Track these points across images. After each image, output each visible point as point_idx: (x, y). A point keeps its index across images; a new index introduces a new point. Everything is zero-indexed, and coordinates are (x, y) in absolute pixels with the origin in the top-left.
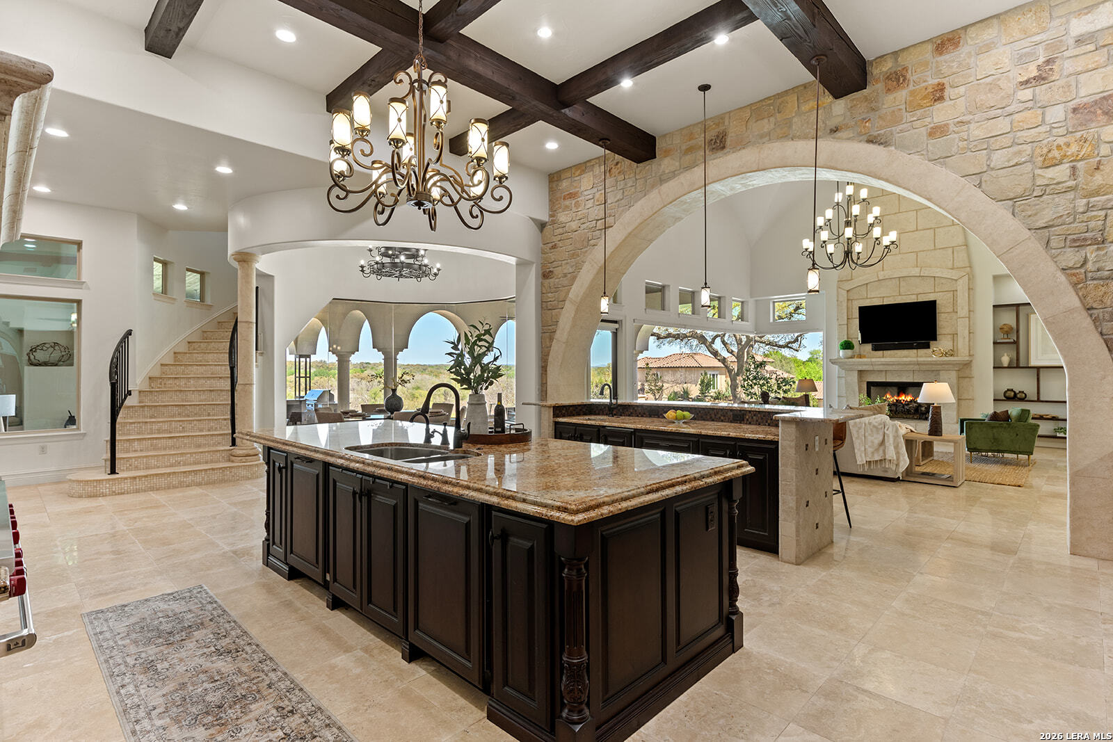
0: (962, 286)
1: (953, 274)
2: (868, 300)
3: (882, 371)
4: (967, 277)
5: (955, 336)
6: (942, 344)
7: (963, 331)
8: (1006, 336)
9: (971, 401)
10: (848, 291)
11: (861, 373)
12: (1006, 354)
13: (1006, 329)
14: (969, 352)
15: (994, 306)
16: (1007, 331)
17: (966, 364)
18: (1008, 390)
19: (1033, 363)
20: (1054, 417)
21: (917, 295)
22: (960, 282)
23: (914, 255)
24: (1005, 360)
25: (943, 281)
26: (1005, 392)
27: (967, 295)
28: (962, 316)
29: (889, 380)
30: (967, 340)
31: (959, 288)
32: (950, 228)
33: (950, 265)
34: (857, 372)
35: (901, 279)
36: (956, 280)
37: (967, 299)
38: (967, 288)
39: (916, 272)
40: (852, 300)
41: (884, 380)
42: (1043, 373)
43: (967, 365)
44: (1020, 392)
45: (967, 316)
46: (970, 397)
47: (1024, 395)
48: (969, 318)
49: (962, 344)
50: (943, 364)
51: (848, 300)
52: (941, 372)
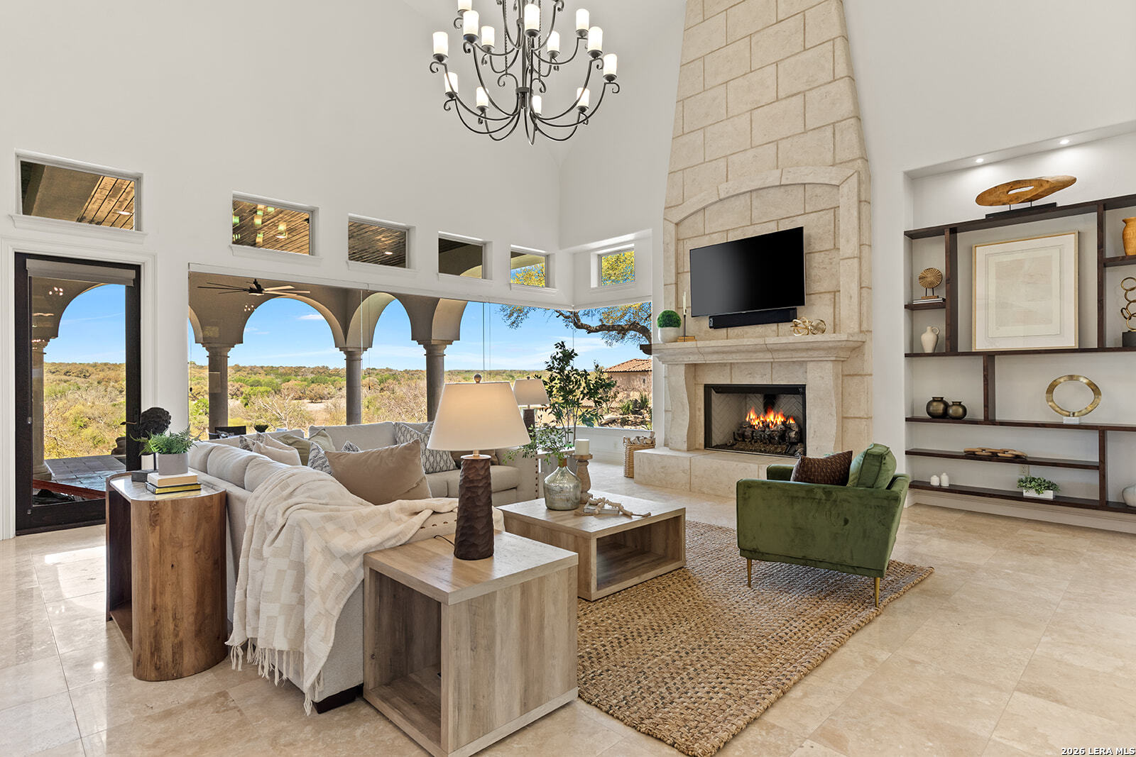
0: (847, 198)
1: (831, 176)
2: (707, 238)
3: (725, 364)
4: (854, 179)
5: (837, 294)
6: (815, 310)
7: (849, 286)
8: (930, 293)
9: (864, 422)
10: (677, 224)
11: (693, 368)
12: (929, 328)
13: (930, 278)
14: (860, 325)
15: (907, 234)
16: (931, 283)
17: (853, 349)
18: (935, 400)
19: (981, 345)
20: (1017, 457)
21: (778, 221)
22: (844, 189)
23: (773, 147)
24: (928, 341)
25: (819, 190)
26: (929, 404)
27: (856, 214)
28: (847, 256)
29: (736, 382)
30: (855, 300)
31: (842, 202)
32: (829, 87)
33: (829, 157)
34: (683, 368)
35: (754, 194)
36: (838, 186)
37: (856, 221)
38: (855, 199)
39: (773, 178)
40: (683, 239)
41: (728, 382)
42: (1000, 365)
43: (855, 349)
44: (954, 403)
45: (856, 253)
46: (862, 414)
47: (961, 410)
48: (860, 258)
49: (848, 309)
50: (810, 348)
51: (678, 240)
52: (810, 366)
